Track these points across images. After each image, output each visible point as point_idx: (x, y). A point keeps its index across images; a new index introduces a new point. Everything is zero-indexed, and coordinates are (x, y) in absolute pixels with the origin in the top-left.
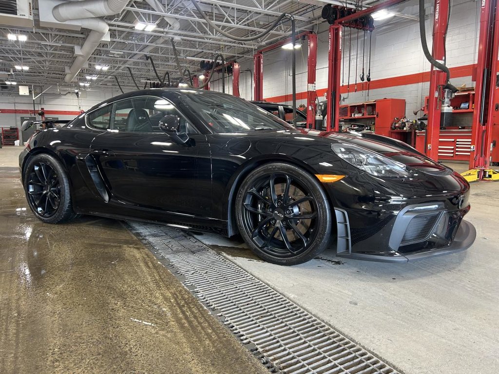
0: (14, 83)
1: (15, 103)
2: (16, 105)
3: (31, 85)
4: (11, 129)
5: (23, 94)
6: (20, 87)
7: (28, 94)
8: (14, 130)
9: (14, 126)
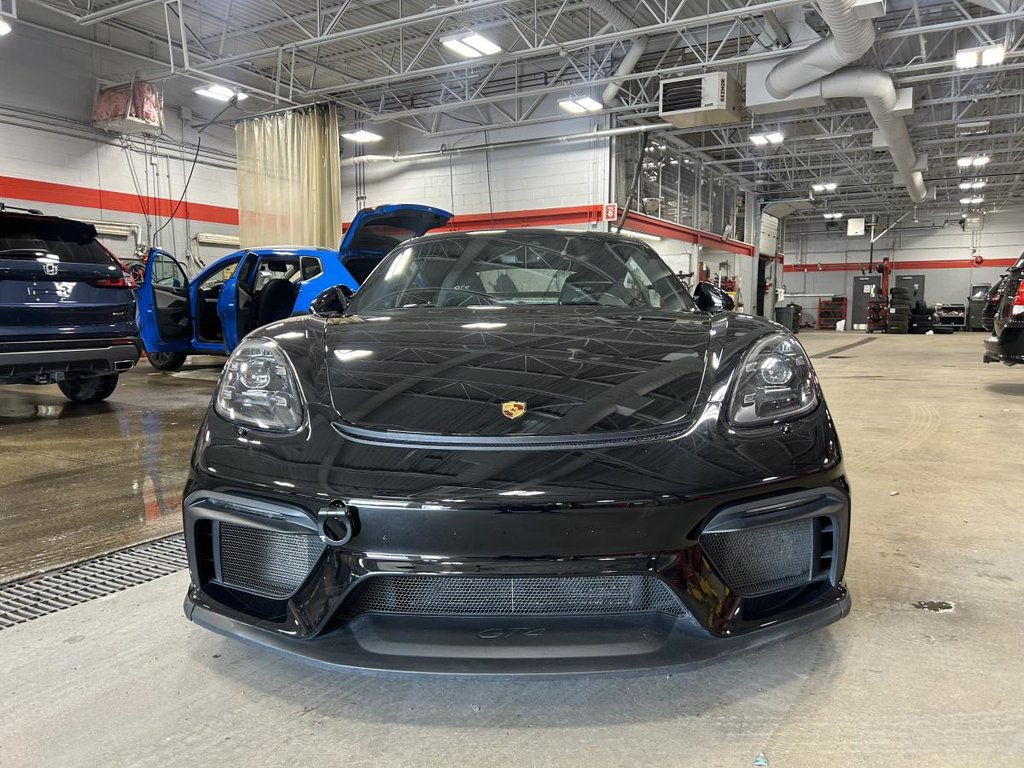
0: (838, 216)
1: (847, 252)
2: (849, 254)
3: (871, 216)
4: (835, 299)
5: (854, 234)
6: (850, 221)
7: (862, 233)
8: (839, 301)
9: (840, 293)
